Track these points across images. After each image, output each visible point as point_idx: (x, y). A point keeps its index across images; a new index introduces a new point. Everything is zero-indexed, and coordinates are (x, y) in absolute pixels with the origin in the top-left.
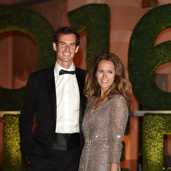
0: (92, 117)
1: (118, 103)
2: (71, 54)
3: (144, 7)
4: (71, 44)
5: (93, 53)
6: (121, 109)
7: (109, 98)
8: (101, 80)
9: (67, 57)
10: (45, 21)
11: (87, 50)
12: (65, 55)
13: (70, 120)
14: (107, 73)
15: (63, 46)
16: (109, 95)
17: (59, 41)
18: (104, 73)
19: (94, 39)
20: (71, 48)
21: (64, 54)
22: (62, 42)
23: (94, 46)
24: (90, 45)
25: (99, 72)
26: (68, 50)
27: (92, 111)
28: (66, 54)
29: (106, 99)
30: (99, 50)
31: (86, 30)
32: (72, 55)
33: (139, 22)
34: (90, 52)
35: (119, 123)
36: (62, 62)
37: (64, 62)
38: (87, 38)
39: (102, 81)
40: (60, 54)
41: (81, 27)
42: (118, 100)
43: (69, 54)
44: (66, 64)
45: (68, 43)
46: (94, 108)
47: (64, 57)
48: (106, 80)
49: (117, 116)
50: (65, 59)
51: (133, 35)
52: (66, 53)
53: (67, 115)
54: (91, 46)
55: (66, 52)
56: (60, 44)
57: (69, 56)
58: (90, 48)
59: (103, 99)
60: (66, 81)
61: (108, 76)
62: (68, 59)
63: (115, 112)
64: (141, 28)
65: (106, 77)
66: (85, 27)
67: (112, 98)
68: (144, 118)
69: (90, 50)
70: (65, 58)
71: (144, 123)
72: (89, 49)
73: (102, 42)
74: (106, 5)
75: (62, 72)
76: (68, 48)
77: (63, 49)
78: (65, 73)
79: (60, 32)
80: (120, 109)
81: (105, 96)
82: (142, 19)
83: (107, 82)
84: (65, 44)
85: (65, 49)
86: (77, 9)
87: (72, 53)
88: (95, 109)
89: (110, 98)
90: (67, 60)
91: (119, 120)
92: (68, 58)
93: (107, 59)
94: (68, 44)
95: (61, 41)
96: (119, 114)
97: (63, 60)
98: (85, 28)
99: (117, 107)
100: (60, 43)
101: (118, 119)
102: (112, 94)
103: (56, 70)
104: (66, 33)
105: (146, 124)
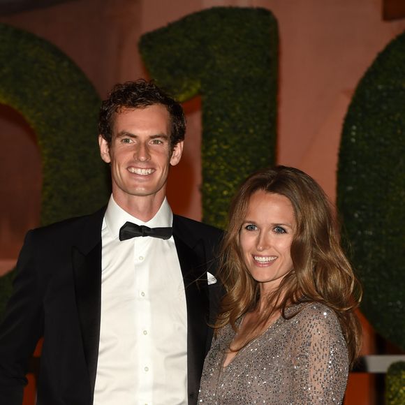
0: (231, 375)
1: (314, 331)
2: (154, 169)
3: (387, 16)
4: (152, 137)
5: (222, 167)
6: (325, 352)
7: (283, 315)
8: (254, 256)
9: (141, 181)
10: (65, 64)
11: (205, 158)
12: (135, 174)
13: (156, 386)
14: (271, 233)
15: (127, 145)
16: (283, 306)
17: (114, 131)
18: (260, 233)
19: (226, 124)
20: (155, 150)
21: (133, 170)
22: (123, 133)
23: (226, 144)
24: (215, 141)
25: (246, 228)
26: (143, 158)
27: (231, 357)
28: (139, 171)
29: (276, 317)
30: (242, 160)
31: (200, 93)
32: (160, 174)
33: (373, 66)
34: (214, 166)
35: (317, 397)
36: (127, 195)
37: (136, 197)
38: (205, 119)
39: (257, 258)
40: (120, 172)
41: (185, 85)
42: (317, 321)
43: (149, 171)
44: (141, 202)
45: (143, 133)
46: (234, 347)
47: (133, 182)
48: (265, 256)
49: (313, 372)
50: (135, 186)
51: (352, 107)
52: (137, 168)
53: (147, 369)
54: (216, 146)
55: (139, 165)
56: (118, 141)
57: (150, 176)
58: (215, 153)
59: (267, 318)
60: (141, 261)
61: (272, 242)
62: (144, 187)
63: (306, 360)
64: (380, 87)
65: (266, 246)
66: (199, 85)
67: (296, 314)
68: (389, 377)
69: (212, 159)
70: (137, 183)
71: (391, 397)
72: (209, 154)
73: (251, 131)
74: (264, 13)
75: (130, 229)
76: (143, 150)
77: (129, 156)
78: (138, 233)
79: (115, 101)
80: (321, 350)
81: (270, 308)
82: (382, 58)
83: (270, 263)
84: (133, 139)
85: (135, 154)
86: (170, 26)
87: (158, 168)
88: (238, 350)
89: (287, 314)
90: (141, 190)
91: (319, 388)
92: (146, 183)
93: (273, 189)
94: (143, 140)
95: (120, 131)
96: (318, 367)
97: (131, 192)
98: (196, 87)
99: (312, 344)
100: (119, 135)
101: (315, 384)
102: (293, 303)
103: (111, 225)
104: (134, 104)
105: (396, 399)
